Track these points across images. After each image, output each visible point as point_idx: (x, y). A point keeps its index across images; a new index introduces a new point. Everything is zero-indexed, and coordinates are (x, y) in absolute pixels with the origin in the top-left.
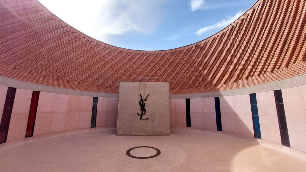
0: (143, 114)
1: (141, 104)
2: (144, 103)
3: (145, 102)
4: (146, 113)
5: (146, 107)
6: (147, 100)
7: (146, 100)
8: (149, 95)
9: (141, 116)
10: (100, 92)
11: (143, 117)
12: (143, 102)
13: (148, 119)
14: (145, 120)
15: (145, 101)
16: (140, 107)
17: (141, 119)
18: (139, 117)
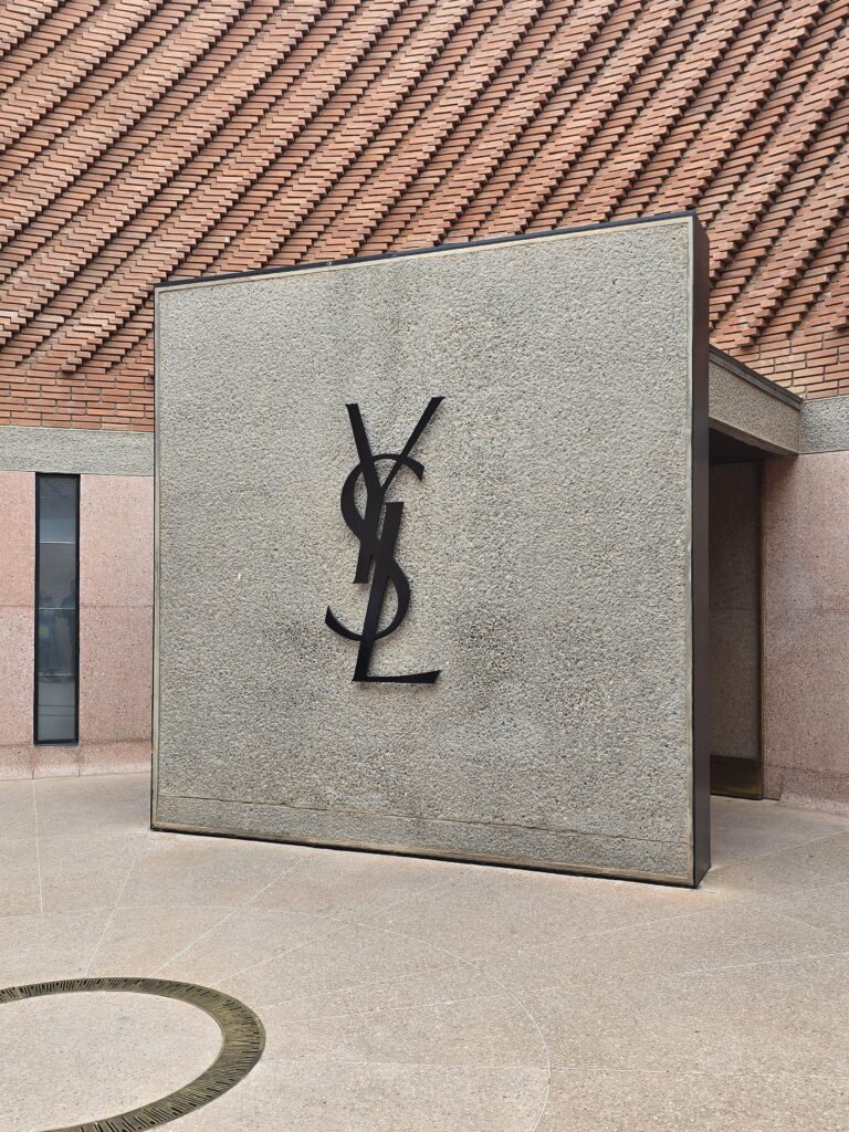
0: (388, 617)
1: (363, 512)
2: (394, 497)
3: (405, 491)
4: (413, 611)
6: (419, 470)
7: (407, 462)
8: (435, 403)
9: (368, 643)
10: (96, 424)
12: (377, 493)
13: (431, 678)
14: (410, 690)
15: (408, 477)
16: (345, 550)
17: (363, 674)
18: (349, 657)
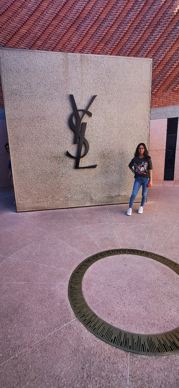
0: (82, 153)
2: (84, 121)
3: (86, 119)
4: (89, 151)
5: (88, 135)
6: (90, 115)
7: (86, 112)
8: (94, 97)
9: (77, 159)
11: (83, 162)
12: (79, 120)
13: (94, 167)
14: (89, 169)
15: (86, 116)
16: (70, 135)
18: (72, 162)
